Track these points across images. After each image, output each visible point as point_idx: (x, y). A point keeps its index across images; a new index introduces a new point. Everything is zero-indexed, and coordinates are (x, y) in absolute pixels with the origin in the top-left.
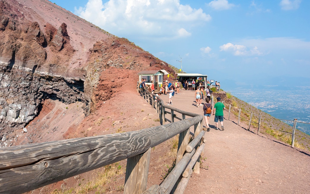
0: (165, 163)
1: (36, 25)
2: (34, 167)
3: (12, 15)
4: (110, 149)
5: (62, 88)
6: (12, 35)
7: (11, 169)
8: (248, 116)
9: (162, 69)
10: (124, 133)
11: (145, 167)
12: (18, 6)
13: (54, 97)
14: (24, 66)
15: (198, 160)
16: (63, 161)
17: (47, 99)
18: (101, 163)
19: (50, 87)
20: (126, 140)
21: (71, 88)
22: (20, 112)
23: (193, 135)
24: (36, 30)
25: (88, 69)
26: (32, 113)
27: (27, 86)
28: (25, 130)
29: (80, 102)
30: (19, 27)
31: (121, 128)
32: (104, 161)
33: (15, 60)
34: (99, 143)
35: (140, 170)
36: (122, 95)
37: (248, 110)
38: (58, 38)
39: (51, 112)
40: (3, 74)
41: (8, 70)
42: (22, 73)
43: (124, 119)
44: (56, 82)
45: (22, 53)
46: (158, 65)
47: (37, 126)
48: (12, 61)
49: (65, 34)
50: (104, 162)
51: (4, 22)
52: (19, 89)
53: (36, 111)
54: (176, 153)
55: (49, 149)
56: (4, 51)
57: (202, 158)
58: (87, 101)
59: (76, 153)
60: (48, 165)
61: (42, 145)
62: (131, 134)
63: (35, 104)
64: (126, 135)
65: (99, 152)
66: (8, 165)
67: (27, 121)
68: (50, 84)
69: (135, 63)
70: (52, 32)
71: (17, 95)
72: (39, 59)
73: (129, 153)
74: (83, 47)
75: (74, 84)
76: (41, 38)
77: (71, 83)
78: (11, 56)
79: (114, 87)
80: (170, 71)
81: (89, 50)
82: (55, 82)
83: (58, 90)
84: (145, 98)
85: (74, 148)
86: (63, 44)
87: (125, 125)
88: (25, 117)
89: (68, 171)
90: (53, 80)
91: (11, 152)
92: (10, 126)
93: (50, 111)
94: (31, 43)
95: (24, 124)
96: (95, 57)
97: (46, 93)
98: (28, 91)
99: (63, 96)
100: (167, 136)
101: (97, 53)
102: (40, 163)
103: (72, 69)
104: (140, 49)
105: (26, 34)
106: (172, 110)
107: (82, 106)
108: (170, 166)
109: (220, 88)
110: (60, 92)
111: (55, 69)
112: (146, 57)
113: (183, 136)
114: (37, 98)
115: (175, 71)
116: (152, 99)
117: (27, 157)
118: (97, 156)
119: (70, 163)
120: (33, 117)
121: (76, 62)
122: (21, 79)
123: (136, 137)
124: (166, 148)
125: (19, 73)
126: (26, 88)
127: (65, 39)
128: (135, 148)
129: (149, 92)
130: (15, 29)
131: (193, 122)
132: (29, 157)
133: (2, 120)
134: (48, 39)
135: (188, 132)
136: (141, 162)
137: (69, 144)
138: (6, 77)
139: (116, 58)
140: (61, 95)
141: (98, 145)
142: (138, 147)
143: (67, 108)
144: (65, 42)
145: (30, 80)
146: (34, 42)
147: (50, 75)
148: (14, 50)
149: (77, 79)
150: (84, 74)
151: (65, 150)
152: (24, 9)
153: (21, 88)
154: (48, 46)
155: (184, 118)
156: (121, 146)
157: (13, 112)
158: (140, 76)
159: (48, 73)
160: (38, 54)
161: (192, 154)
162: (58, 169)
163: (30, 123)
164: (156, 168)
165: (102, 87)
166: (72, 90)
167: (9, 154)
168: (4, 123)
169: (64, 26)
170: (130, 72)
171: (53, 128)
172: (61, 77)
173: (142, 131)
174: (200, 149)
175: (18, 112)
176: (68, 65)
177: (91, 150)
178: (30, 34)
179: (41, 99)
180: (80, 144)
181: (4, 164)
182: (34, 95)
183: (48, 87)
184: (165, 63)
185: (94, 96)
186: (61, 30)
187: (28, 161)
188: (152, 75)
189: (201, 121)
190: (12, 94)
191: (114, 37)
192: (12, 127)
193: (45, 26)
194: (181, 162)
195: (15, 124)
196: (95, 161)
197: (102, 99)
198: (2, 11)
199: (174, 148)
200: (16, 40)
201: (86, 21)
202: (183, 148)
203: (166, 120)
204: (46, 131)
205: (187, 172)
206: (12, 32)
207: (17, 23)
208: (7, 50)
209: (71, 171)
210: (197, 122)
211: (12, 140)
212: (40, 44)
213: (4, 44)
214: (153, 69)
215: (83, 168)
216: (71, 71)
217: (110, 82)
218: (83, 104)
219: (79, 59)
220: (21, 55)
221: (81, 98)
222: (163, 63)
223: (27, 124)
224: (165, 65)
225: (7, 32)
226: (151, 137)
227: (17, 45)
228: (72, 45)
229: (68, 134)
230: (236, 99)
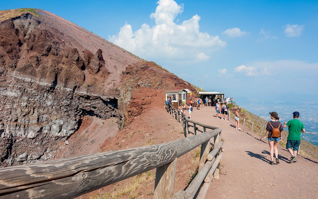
0: (189, 170)
1: (75, 51)
2: (73, 178)
3: (54, 43)
4: (141, 160)
5: (99, 105)
6: (55, 60)
7: (53, 181)
8: (260, 128)
9: (186, 88)
10: (154, 145)
11: (172, 175)
12: (59, 34)
13: (92, 113)
14: (65, 87)
15: (218, 167)
16: (99, 172)
17: (86, 115)
18: (133, 173)
19: (88, 105)
20: (155, 152)
21: (107, 105)
22: (62, 127)
23: (213, 145)
24: (75, 55)
25: (122, 88)
26: (72, 128)
27: (68, 104)
28: (67, 142)
29: (114, 118)
30: (60, 53)
31: (150, 140)
32: (136, 170)
33: (58, 82)
34: (131, 156)
35: (167, 177)
36: (152, 111)
37: (260, 123)
38: (95, 62)
39: (90, 126)
40: (47, 94)
41: (52, 90)
42: (64, 93)
43: (153, 132)
44: (94, 101)
45: (63, 76)
46: (182, 85)
47: (78, 138)
48: (55, 83)
49: (101, 58)
50: (136, 172)
51: (47, 49)
52: (61, 106)
53: (76, 126)
54: (198, 161)
55: (87, 162)
56: (48, 74)
57: (221, 165)
58: (120, 116)
59: (111, 164)
60: (86, 176)
61: (80, 158)
62: (160, 146)
63: (76, 120)
64: (155, 147)
65: (131, 163)
66: (49, 178)
67: (69, 134)
68: (89, 102)
69: (162, 83)
70: (90, 57)
71: (60, 112)
72: (78, 80)
73: (158, 163)
74: (117, 70)
75: (109, 102)
76: (80, 62)
77: (107, 101)
78: (54, 78)
79: (144, 104)
80: (193, 90)
81: (122, 72)
82: (92, 101)
83: (95, 108)
84: (171, 114)
85: (109, 161)
86: (100, 67)
87: (154, 137)
88: (66, 131)
89: (105, 181)
90: (90, 98)
91: (52, 165)
92: (54, 139)
93: (88, 126)
94: (71, 67)
95: (66, 137)
96: (127, 78)
97: (85, 110)
98: (69, 109)
99: (100, 112)
100: (191, 147)
101: (129, 75)
102: (79, 174)
103: (107, 89)
104: (166, 71)
105: (67, 59)
106: (195, 124)
107: (116, 121)
108: (194, 172)
109: (236, 104)
110: (97, 109)
111: (92, 89)
112: (172, 78)
113: (204, 147)
114: (77, 114)
115: (197, 90)
116: (178, 114)
117: (67, 170)
118: (130, 167)
119: (106, 174)
120: (73, 131)
121: (111, 83)
122: (63, 98)
123: (164, 148)
124: (190, 157)
125: (61, 93)
126: (67, 106)
127: (101, 63)
128: (163, 158)
129: (175, 108)
130: (57, 55)
131: (213, 135)
132: (68, 169)
133: (47, 134)
134: (86, 63)
135: (209, 143)
136: (168, 170)
137: (105, 157)
138: (50, 97)
139: (145, 79)
140: (98, 112)
141: (130, 157)
142: (166, 158)
143: (103, 123)
144: (101, 66)
145: (71, 99)
146: (74, 66)
147: (88, 94)
148: (57, 73)
149: (112, 97)
150: (118, 93)
151: (101, 162)
152: (65, 37)
153: (63, 106)
154: (86, 69)
155: (205, 131)
156: (151, 157)
157: (57, 127)
158: (166, 95)
159: (86, 92)
160: (78, 76)
161: (212, 162)
162: (95, 180)
163: (71, 137)
164: (181, 174)
165: (133, 104)
166: (107, 107)
167: (50, 167)
168: (49, 137)
169: (100, 52)
170: (158, 91)
171: (92, 140)
172: (98, 96)
173: (169, 144)
174: (219, 157)
175: (61, 127)
176: (103, 86)
177: (125, 161)
178: (70, 59)
179: (80, 115)
180: (114, 156)
181: (46, 177)
182: (74, 112)
183: (86, 105)
184: (188, 83)
185: (127, 112)
186: (97, 55)
187: (68, 173)
188: (177, 94)
189: (220, 133)
190: (55, 111)
191: (143, 61)
192: (56, 140)
193: (83, 52)
194: (203, 169)
195: (58, 138)
196: (128, 171)
197: (134, 115)
198: (45, 39)
199: (196, 157)
200: (58, 64)
201: (119, 47)
202: (204, 157)
203: (189, 132)
204: (85, 143)
205: (208, 178)
206: (54, 58)
207: (58, 50)
208: (51, 73)
209: (107, 181)
210: (216, 134)
211: (55, 152)
212: (79, 67)
213: (48, 67)
214: (178, 89)
215: (118, 177)
216: (106, 91)
217: (140, 100)
218: (117, 119)
219: (113, 80)
220: (62, 77)
221: (116, 114)
222: (186, 83)
223: (69, 137)
224: (188, 84)
225: (50, 57)
226: (177, 148)
227: (59, 68)
228: (107, 68)
229: (104, 146)
230: (250, 113)
